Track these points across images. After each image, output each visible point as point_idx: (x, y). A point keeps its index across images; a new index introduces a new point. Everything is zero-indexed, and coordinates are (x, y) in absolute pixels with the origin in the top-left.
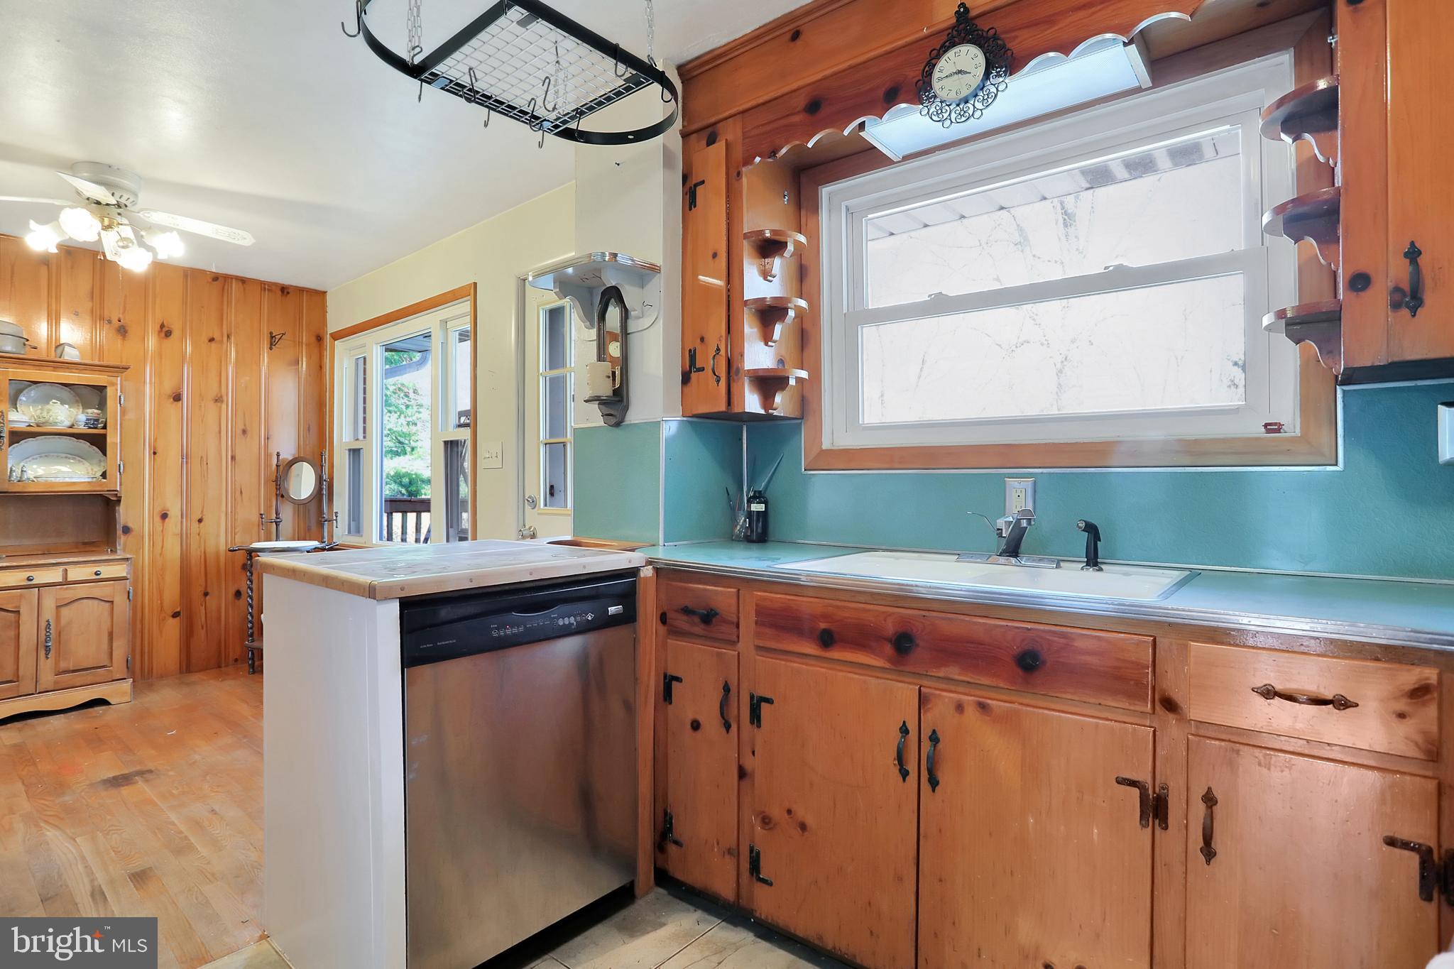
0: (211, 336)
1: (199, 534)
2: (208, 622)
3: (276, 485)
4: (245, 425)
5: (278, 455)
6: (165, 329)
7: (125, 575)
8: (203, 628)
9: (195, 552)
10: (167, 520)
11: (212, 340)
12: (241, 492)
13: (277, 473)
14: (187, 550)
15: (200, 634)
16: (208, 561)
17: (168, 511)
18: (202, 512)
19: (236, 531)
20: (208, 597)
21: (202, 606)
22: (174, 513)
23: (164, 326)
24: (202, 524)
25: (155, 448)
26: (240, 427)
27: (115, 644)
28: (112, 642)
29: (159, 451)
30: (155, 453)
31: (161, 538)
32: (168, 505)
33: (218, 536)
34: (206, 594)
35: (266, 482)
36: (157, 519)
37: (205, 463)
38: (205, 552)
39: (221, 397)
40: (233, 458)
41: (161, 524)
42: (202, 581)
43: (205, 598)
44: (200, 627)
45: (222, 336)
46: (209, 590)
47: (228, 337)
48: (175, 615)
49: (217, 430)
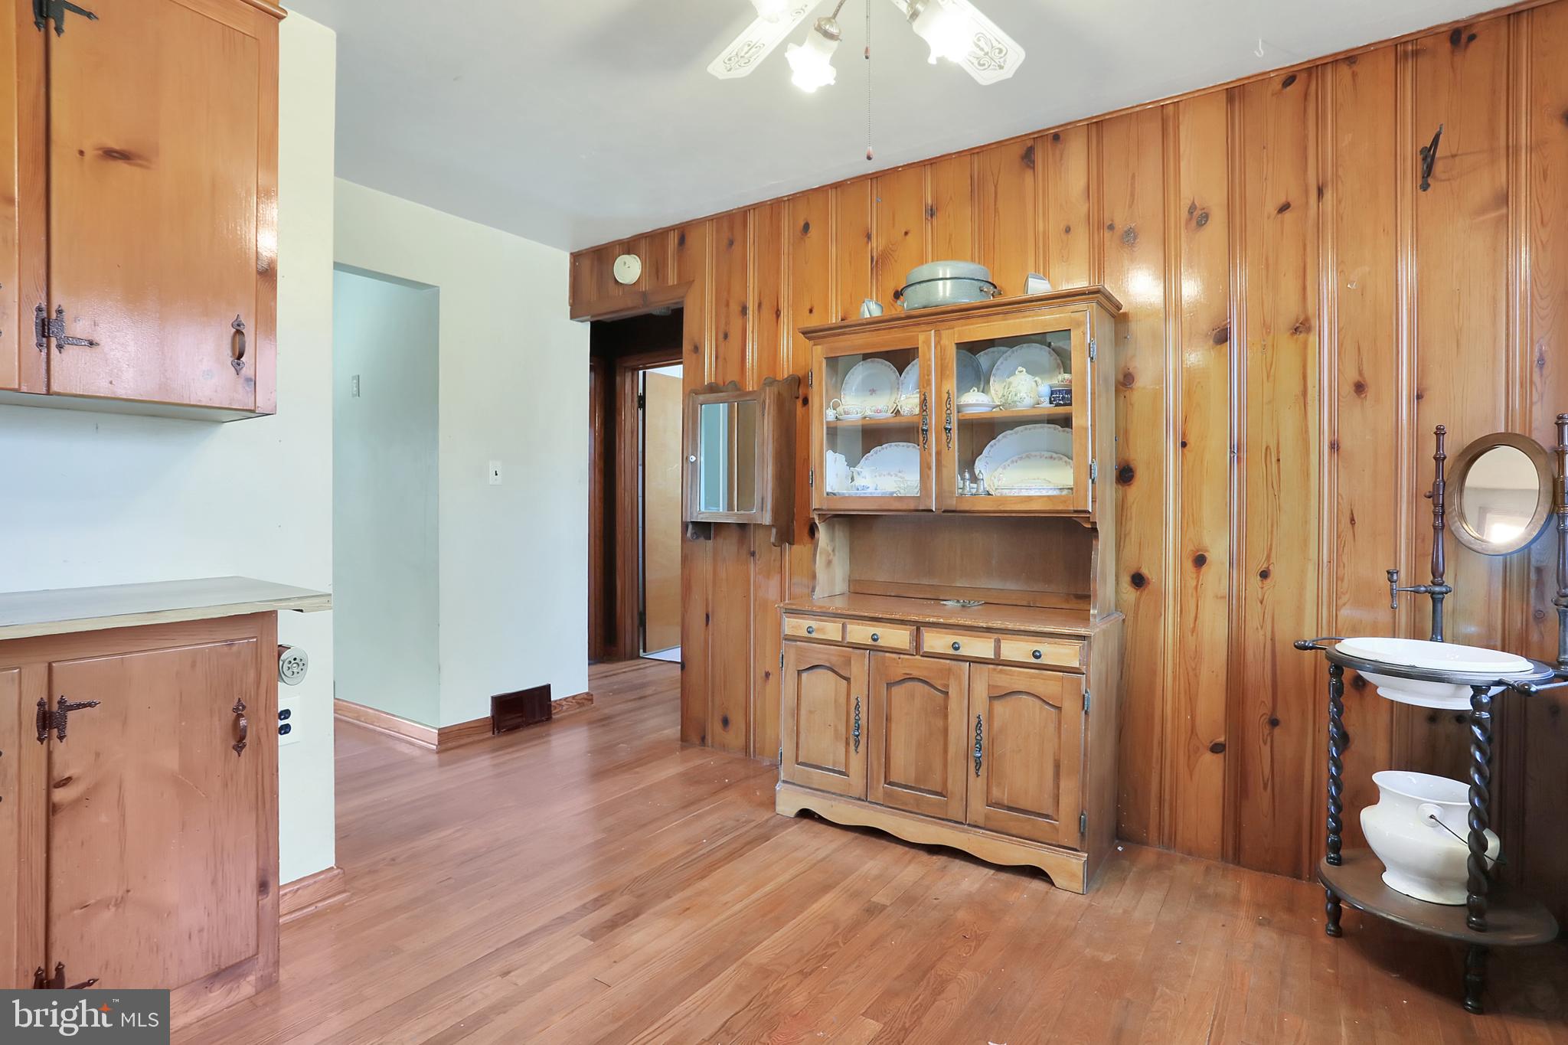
0: (1282, 200)
1: (1261, 603)
2: (1277, 779)
3: (1435, 505)
4: (1361, 373)
5: (1440, 433)
6: (1197, 213)
7: (1076, 664)
8: (1265, 788)
9: (1255, 638)
10: (1205, 568)
11: (1284, 208)
12: (1352, 520)
13: (1437, 476)
14: (1239, 627)
15: (1261, 799)
16: (1278, 658)
17: (1207, 551)
18: (1269, 557)
19: (1340, 602)
20: (1277, 731)
21: (1265, 744)
22: (1218, 553)
23: (1195, 208)
24: (1268, 581)
25: (1184, 435)
26: (1352, 375)
27: (1062, 784)
28: (1059, 779)
29: (1192, 440)
30: (1184, 445)
31: (1194, 599)
32: (1207, 541)
33: (1300, 609)
34: (1274, 723)
35: (1415, 497)
36: (1189, 565)
37: (1274, 460)
38: (1273, 639)
39: (1307, 320)
40: (1335, 446)
41: (1194, 576)
42: (1266, 697)
43: (1273, 729)
44: (1262, 785)
45: (1306, 192)
46: (1279, 716)
47: (1320, 192)
48: (1217, 748)
49: (1297, 389)
